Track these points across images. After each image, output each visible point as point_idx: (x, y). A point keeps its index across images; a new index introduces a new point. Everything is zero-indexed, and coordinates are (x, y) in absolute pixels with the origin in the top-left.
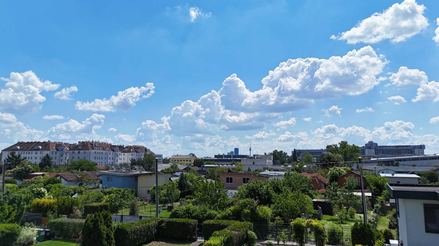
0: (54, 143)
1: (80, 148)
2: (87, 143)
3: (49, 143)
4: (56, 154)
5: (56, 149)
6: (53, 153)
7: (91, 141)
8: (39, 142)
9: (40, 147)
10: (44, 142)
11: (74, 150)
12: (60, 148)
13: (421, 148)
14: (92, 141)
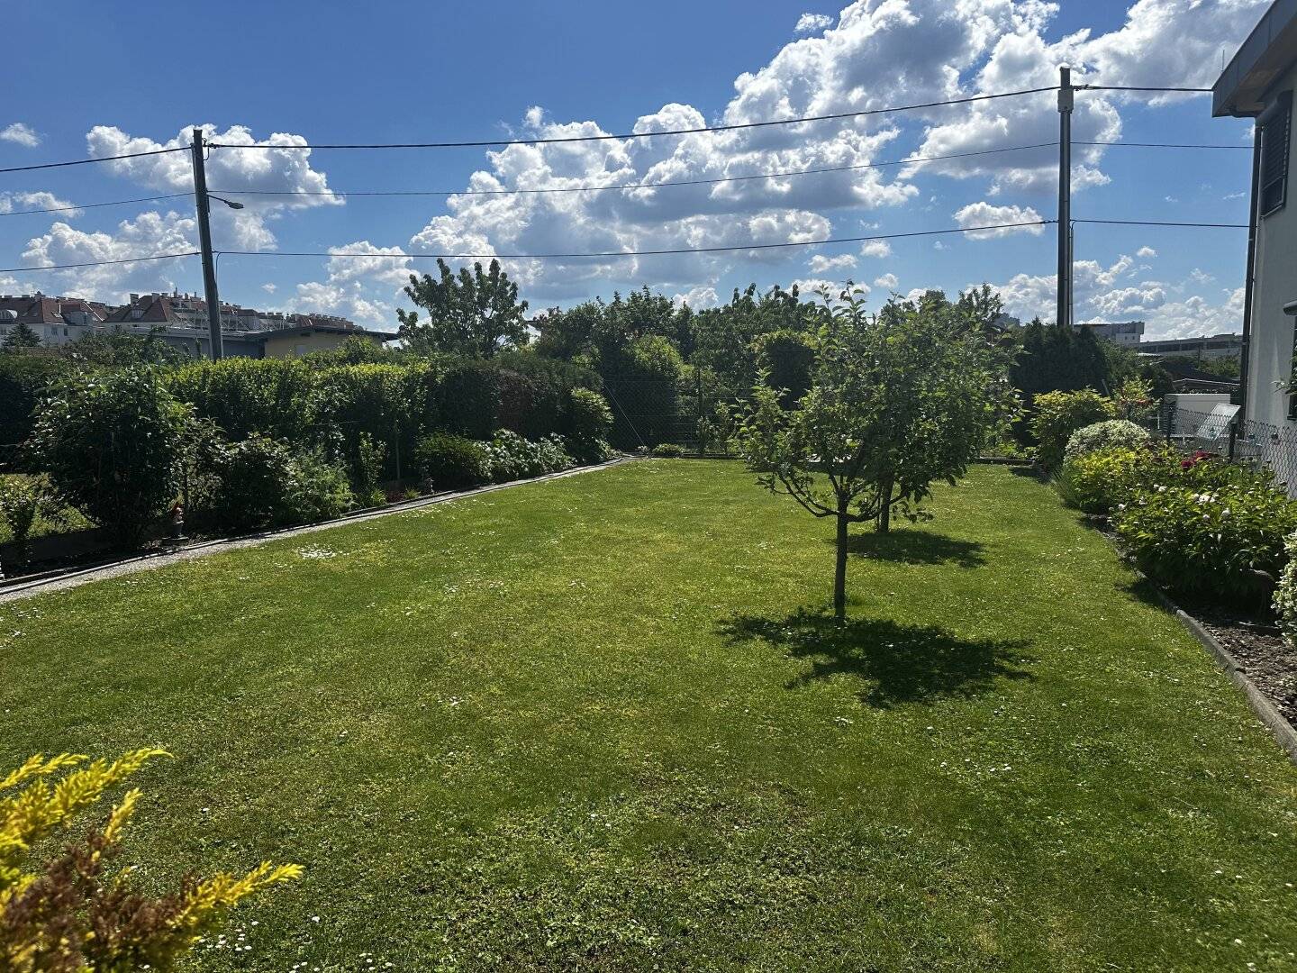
0: (57, 301)
1: (138, 313)
2: (158, 301)
3: (40, 301)
4: (66, 334)
5: (64, 318)
6: (55, 331)
7: (172, 296)
8: (8, 299)
9: (14, 313)
10: (25, 299)
11: (122, 321)
12: (75, 316)
13: (1133, 331)
14: (175, 293)
